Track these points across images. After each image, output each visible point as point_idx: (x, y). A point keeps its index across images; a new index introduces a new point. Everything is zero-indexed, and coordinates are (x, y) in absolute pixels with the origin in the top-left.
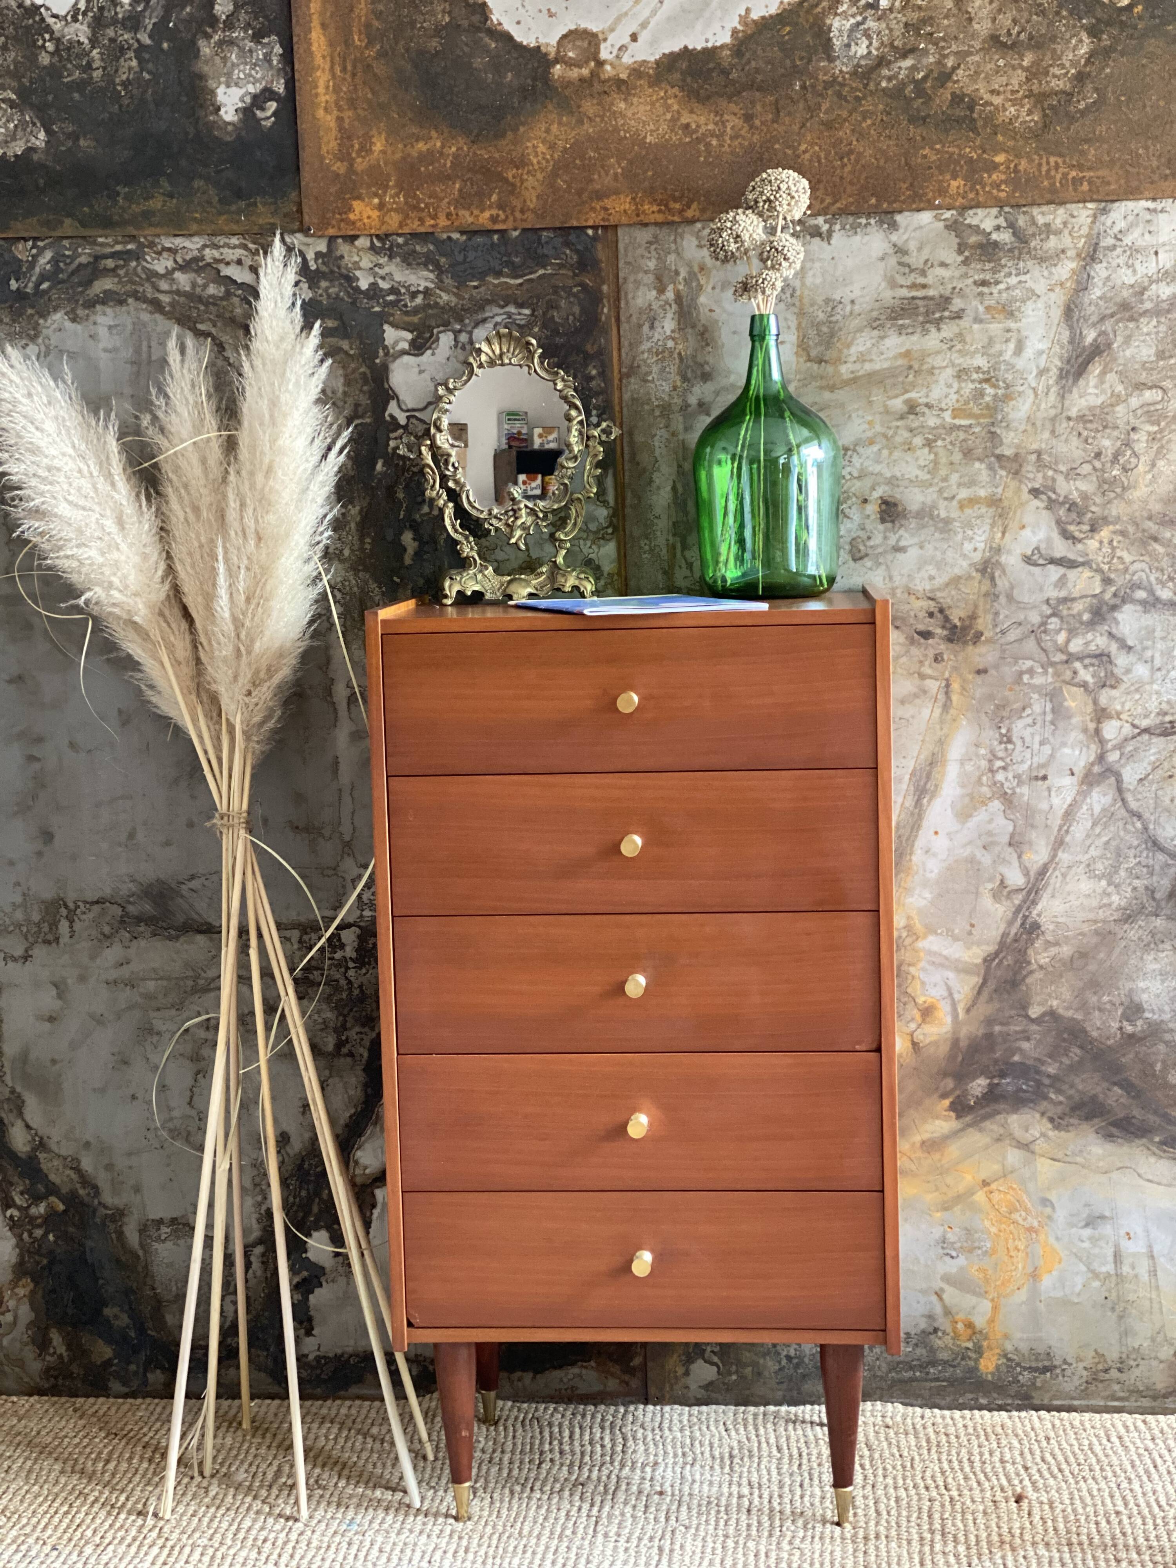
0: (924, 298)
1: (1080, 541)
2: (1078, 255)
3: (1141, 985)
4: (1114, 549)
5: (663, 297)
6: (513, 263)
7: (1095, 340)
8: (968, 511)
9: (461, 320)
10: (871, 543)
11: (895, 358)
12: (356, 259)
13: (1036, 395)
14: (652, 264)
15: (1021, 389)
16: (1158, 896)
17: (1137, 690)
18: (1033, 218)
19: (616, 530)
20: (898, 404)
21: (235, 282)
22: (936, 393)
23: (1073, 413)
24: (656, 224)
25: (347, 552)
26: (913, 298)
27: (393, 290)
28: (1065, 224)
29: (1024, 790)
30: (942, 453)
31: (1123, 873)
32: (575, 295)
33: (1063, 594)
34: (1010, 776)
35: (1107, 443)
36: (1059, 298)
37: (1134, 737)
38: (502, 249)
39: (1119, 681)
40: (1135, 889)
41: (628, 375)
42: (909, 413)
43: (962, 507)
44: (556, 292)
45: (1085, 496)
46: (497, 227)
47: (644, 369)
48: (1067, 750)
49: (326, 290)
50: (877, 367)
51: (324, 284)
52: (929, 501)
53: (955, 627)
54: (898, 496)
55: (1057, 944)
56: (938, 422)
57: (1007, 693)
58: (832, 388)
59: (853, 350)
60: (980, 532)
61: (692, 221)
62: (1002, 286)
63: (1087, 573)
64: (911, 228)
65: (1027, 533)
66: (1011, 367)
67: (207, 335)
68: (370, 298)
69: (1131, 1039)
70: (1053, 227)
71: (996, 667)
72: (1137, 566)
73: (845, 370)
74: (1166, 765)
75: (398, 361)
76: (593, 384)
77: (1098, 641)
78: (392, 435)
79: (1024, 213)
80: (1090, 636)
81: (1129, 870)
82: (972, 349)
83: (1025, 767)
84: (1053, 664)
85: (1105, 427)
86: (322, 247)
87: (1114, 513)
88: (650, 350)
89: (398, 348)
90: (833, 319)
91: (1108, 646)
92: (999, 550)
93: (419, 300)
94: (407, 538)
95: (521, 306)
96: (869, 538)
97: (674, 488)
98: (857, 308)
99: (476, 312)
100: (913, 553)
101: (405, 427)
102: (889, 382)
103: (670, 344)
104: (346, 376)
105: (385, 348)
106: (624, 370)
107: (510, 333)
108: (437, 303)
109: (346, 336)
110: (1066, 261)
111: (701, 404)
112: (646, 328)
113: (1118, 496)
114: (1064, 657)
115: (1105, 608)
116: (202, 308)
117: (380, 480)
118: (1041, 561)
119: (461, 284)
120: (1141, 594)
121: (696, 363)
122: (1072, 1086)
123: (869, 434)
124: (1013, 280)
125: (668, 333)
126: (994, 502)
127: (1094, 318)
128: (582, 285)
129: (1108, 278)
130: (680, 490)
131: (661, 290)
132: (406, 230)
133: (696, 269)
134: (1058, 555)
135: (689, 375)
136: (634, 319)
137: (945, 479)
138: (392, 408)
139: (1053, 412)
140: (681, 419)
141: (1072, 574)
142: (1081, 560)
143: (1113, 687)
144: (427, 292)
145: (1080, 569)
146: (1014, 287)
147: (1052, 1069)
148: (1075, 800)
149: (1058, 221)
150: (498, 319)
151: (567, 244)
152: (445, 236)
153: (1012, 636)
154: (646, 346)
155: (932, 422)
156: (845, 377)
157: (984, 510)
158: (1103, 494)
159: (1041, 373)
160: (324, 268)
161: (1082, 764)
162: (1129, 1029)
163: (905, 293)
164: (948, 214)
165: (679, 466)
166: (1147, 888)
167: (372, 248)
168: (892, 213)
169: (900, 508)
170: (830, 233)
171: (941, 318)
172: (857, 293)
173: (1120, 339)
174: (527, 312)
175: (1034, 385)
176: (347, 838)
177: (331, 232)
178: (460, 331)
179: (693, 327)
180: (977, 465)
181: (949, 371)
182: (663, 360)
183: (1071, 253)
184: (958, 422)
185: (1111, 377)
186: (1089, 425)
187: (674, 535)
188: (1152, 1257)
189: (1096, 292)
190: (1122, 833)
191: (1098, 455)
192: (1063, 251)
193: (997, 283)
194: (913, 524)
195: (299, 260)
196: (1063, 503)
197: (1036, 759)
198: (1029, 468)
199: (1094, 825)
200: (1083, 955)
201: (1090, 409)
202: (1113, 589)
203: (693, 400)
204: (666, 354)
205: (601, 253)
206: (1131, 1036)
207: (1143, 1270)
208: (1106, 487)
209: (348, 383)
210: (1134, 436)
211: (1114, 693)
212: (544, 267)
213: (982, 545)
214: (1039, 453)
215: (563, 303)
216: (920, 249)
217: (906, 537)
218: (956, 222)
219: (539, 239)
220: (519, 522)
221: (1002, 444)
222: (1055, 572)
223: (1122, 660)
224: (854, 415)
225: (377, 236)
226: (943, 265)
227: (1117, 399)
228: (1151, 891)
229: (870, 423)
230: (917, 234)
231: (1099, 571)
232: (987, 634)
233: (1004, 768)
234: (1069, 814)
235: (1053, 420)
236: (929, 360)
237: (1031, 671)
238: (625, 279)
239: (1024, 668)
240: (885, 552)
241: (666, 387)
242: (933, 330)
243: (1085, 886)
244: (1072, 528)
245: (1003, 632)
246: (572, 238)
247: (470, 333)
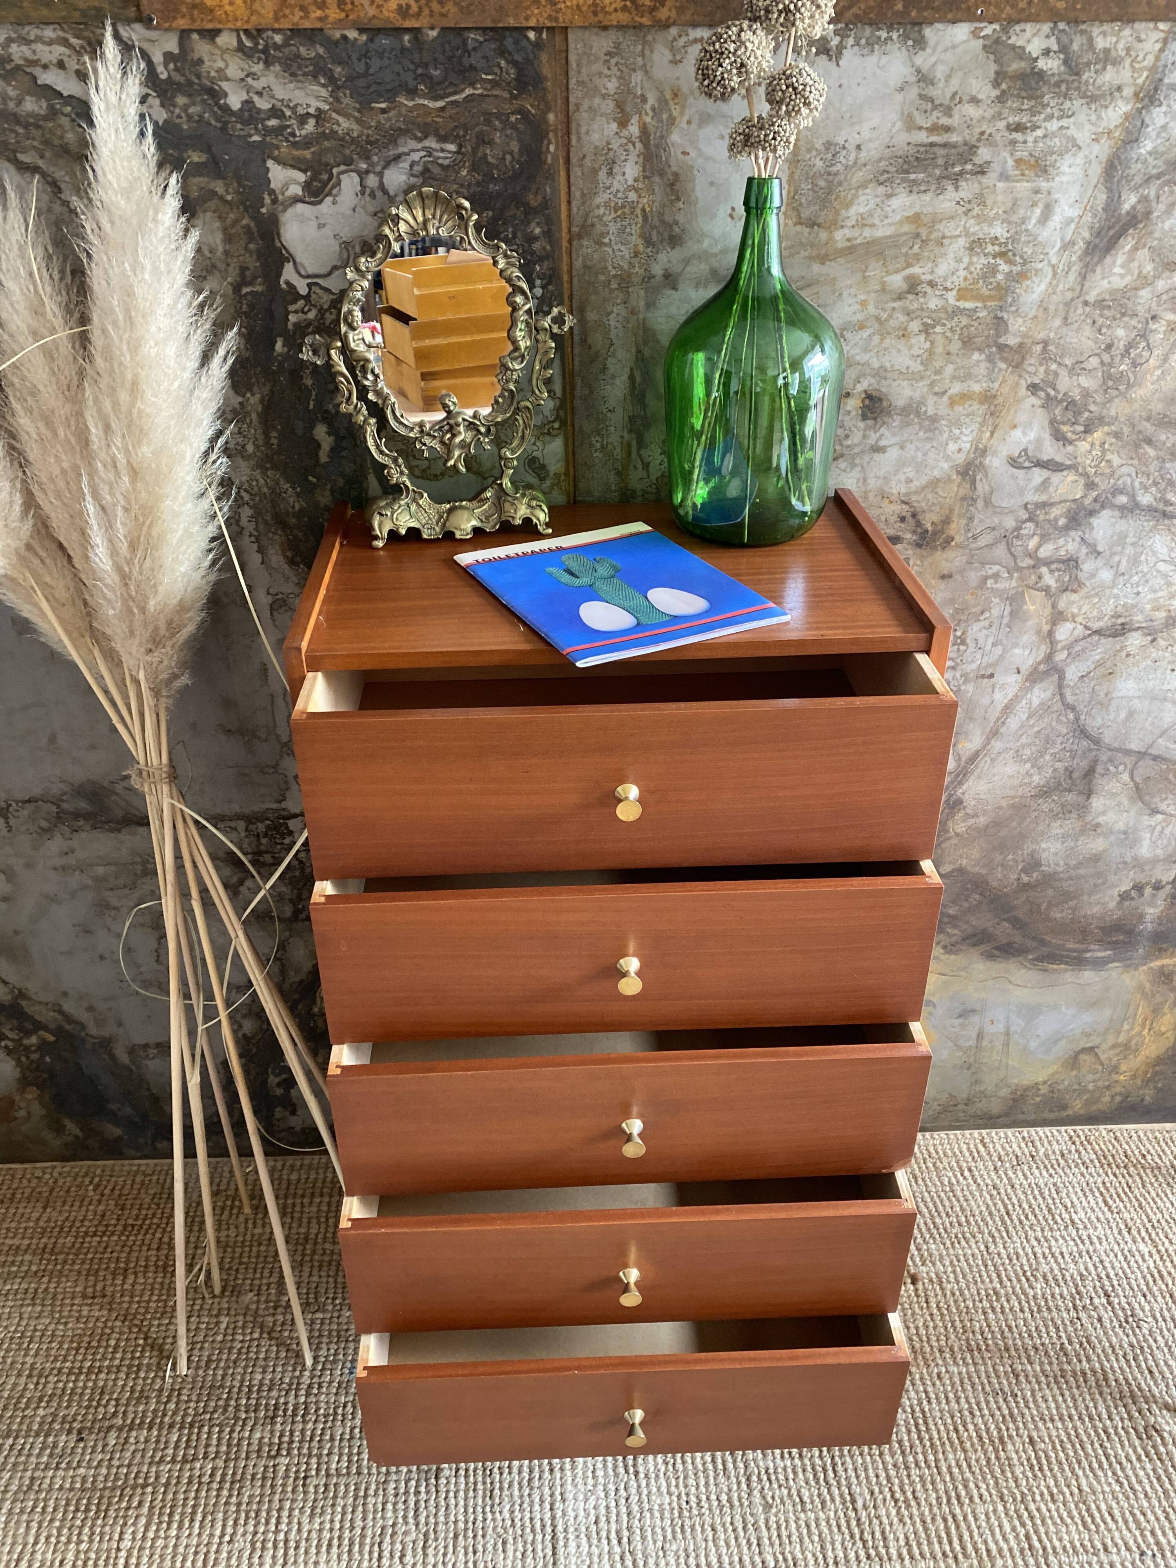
0: (944, 145)
1: (1071, 443)
2: (1136, 95)
3: (1044, 846)
4: (1104, 452)
5: (625, 133)
6: (431, 78)
7: (1133, 208)
8: (959, 409)
9: (367, 158)
10: (849, 442)
11: (900, 222)
12: (221, 64)
13: (1055, 274)
14: (612, 86)
15: (1040, 266)
16: (1075, 775)
17: (1097, 594)
18: (1091, 40)
19: (563, 423)
20: (897, 281)
21: (60, 94)
22: (943, 269)
23: (1091, 297)
24: (620, 27)
25: (250, 448)
26: (932, 145)
27: (275, 112)
28: (1128, 50)
29: (970, 688)
30: (940, 341)
31: (1047, 757)
32: (514, 127)
33: (1044, 498)
34: (958, 675)
35: (1121, 333)
36: (1102, 150)
37: (1084, 638)
38: (416, 57)
39: (1081, 585)
40: (1055, 770)
41: (580, 237)
42: (908, 292)
43: (952, 403)
44: (488, 122)
45: (1086, 394)
46: (407, 24)
47: (599, 228)
48: (1017, 651)
49: (185, 108)
50: (879, 233)
51: (181, 100)
52: (917, 395)
53: (927, 531)
54: (884, 390)
55: (976, 815)
56: (941, 303)
57: (969, 597)
58: (823, 259)
59: (853, 211)
60: (966, 432)
61: (665, 25)
62: (1039, 133)
63: (1071, 477)
64: (940, 48)
65: (1017, 434)
66: (1033, 239)
67: (34, 169)
68: (246, 123)
69: (1027, 887)
70: (1113, 54)
71: (961, 572)
72: (1125, 470)
73: (840, 236)
74: (1109, 664)
75: (290, 212)
76: (536, 246)
77: (1070, 545)
78: (292, 308)
79: (1083, 32)
80: (1061, 542)
81: (1053, 755)
82: (992, 214)
83: (974, 666)
84: (1019, 569)
85: (1123, 315)
86: (172, 45)
87: (1113, 413)
88: (606, 205)
89: (288, 193)
90: (834, 169)
91: (1079, 550)
92: (984, 452)
93: (310, 126)
94: (321, 432)
95: (443, 139)
96: (847, 436)
97: (632, 377)
98: (863, 155)
99: (386, 146)
100: (893, 453)
101: (307, 298)
102: (890, 253)
103: (632, 196)
104: (225, 230)
105: (272, 192)
106: (575, 229)
107: (436, 194)
108: (334, 132)
109: (219, 174)
110: (1120, 103)
111: (667, 275)
112: (602, 174)
113: (1123, 395)
114: (1032, 562)
115: (1082, 513)
116: (21, 131)
117: (281, 364)
118: (1027, 464)
119: (365, 106)
120: (1122, 499)
121: (663, 222)
122: (967, 922)
123: (860, 317)
124: (1054, 125)
125: (630, 182)
126: (988, 398)
127: (1138, 179)
128: (522, 111)
129: (1164, 127)
130: (638, 379)
131: (623, 123)
132: (285, 24)
133: (668, 95)
134: (1045, 458)
135: (655, 238)
136: (588, 162)
137: (938, 372)
138: (288, 274)
139: (1069, 295)
140: (642, 293)
141: (1056, 478)
142: (1068, 463)
143: (1074, 591)
144: (320, 116)
145: (1065, 473)
146: (1054, 135)
147: (951, 911)
148: (1016, 696)
149: (1120, 46)
150: (416, 156)
151: (502, 52)
152: (337, 35)
153: (982, 542)
154: (602, 198)
155: (933, 303)
156: (840, 245)
157: (976, 406)
158: (1106, 391)
159: (1067, 245)
160: (177, 77)
161: (1030, 662)
162: (1025, 879)
163: (922, 137)
164: (989, 30)
165: (639, 351)
166: (1066, 769)
167: (241, 48)
168: (920, 24)
169: (885, 404)
170: (840, 48)
171: (962, 173)
172: (866, 134)
173: (1162, 207)
174: (452, 147)
175: (1054, 261)
176: (285, 739)
177: (182, 23)
178: (367, 172)
179: (662, 174)
180: (976, 356)
181: (962, 242)
182: (623, 217)
183: (1128, 92)
184: (962, 304)
185: (1143, 254)
186: (1105, 312)
187: (630, 431)
188: (1007, 1034)
189: (1147, 146)
190: (1054, 723)
191: (1109, 347)
192: (1119, 89)
193: (1035, 127)
194: (897, 421)
195: (143, 65)
196: (1062, 401)
197: (986, 659)
198: (1031, 361)
199: (1029, 717)
200: (997, 824)
201: (1112, 292)
202: (1095, 494)
203: (657, 270)
204: (627, 210)
205: (546, 66)
206: (1025, 885)
207: (998, 1044)
208: (1110, 383)
209: (228, 239)
210: (1153, 326)
211: (1074, 597)
212: (472, 85)
213: (968, 446)
214: (1045, 343)
215: (497, 137)
216: (948, 78)
217: (887, 435)
218: (997, 41)
219: (465, 42)
220: (458, 440)
221: (1006, 331)
222: (1038, 475)
223: (1087, 566)
224: (845, 294)
225: (246, 31)
226: (975, 100)
227: (1144, 281)
228: (1069, 772)
229: (863, 304)
230: (949, 56)
231: (1086, 475)
232: (958, 539)
233: (953, 668)
234: (1008, 709)
235: (1068, 305)
236: (941, 227)
237: (996, 576)
238: (578, 106)
239: (990, 572)
240: (863, 452)
241: (626, 253)
242: (950, 188)
243: (1011, 769)
244: (1064, 428)
245: (975, 538)
246: (509, 42)
247: (380, 175)
